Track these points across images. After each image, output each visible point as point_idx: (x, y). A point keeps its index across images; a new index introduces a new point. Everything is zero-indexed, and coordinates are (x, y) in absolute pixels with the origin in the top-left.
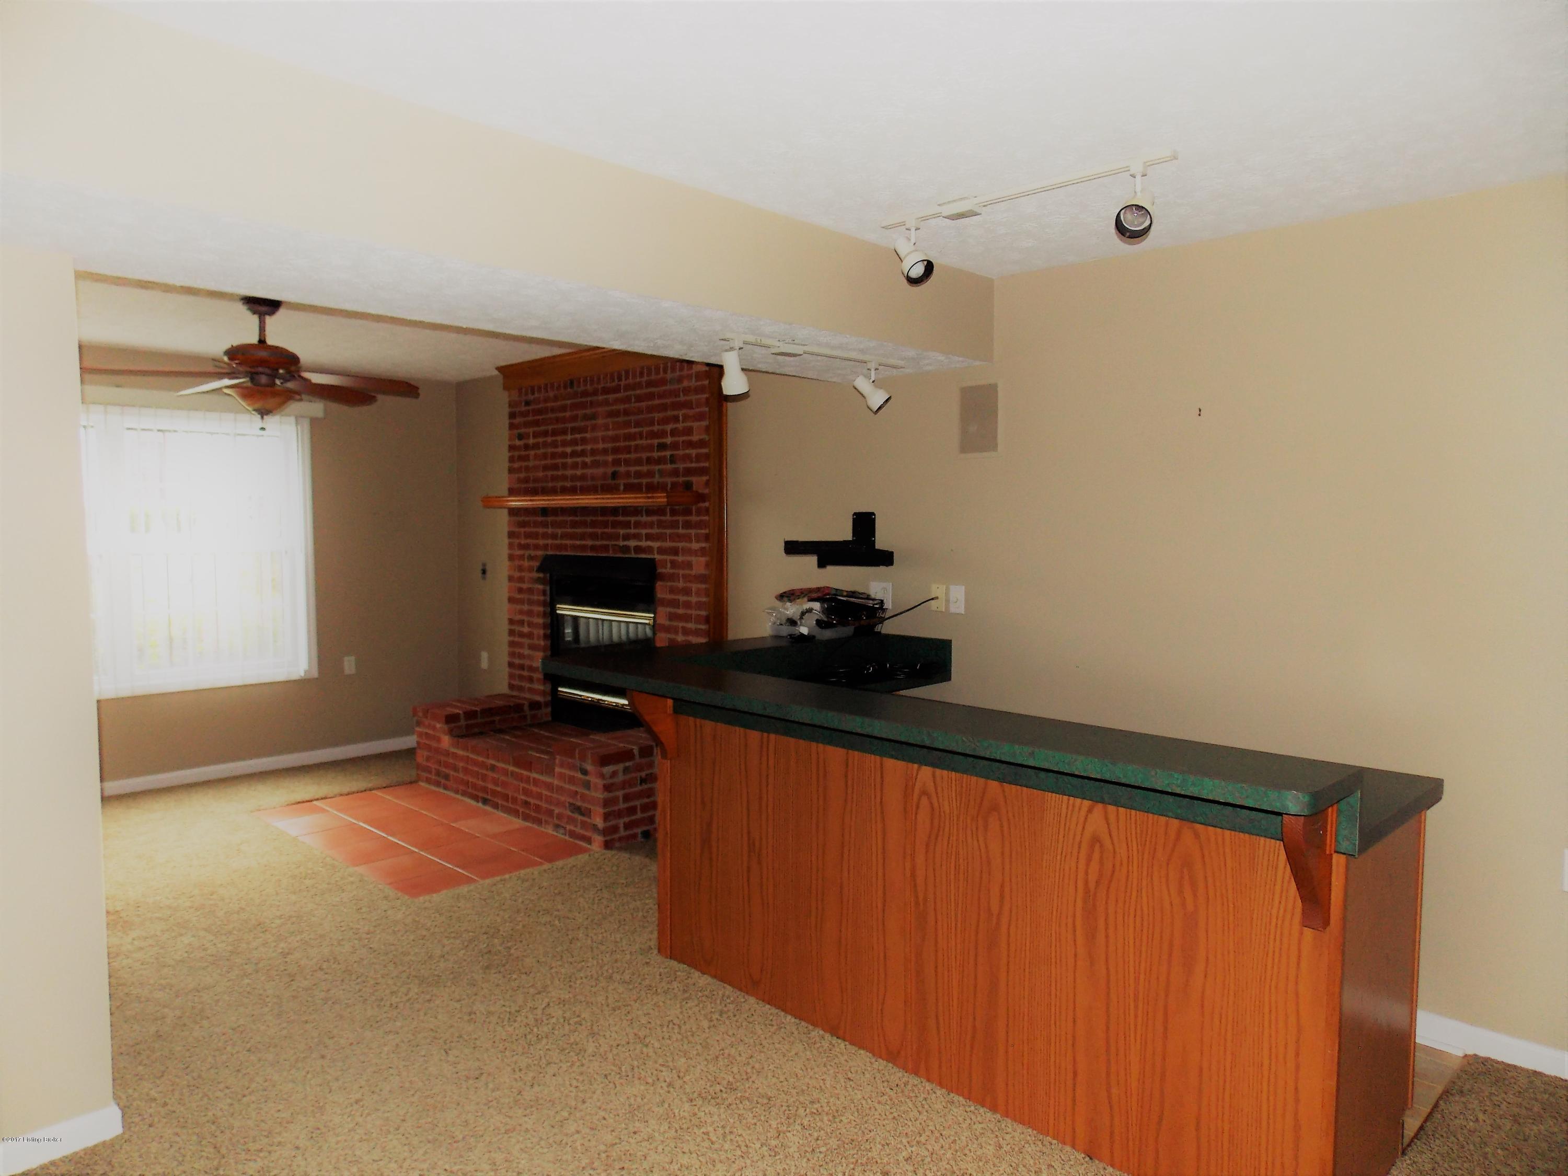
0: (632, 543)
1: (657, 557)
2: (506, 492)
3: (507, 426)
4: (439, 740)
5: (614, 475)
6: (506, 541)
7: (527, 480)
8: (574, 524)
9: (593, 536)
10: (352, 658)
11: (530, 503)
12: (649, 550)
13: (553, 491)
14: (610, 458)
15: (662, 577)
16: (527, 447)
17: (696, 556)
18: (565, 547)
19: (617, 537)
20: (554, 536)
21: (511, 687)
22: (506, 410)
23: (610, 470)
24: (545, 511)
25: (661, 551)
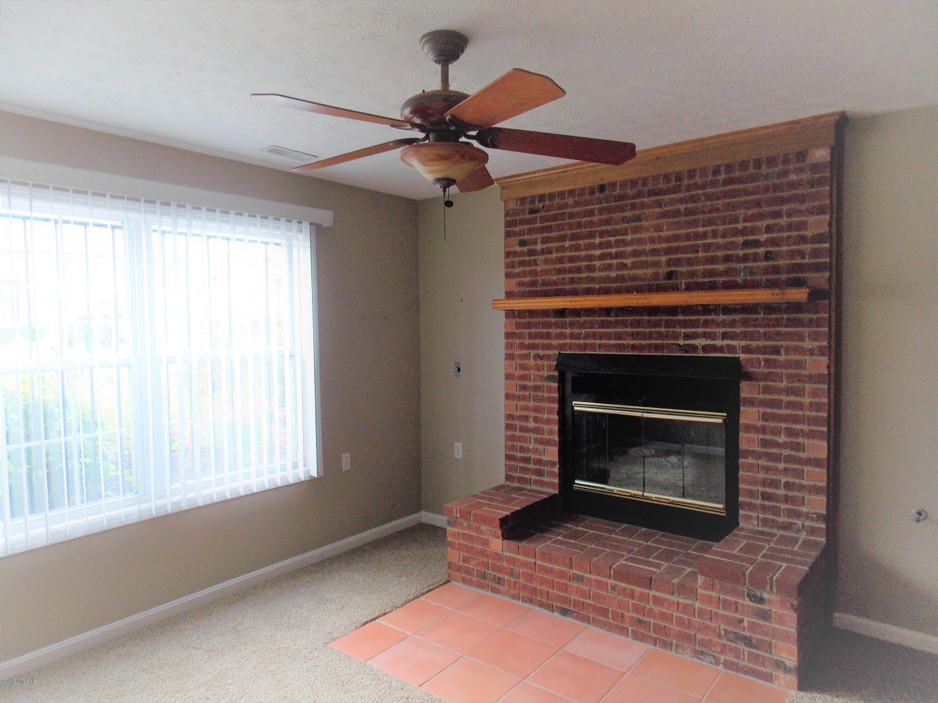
0: (700, 342)
1: (742, 356)
2: (503, 296)
3: (503, 233)
4: (486, 543)
5: (670, 275)
6: (503, 342)
7: (534, 284)
8: (603, 325)
9: (634, 336)
10: (348, 455)
11: (539, 304)
12: (732, 349)
13: (574, 293)
14: (663, 259)
15: (749, 377)
16: (532, 253)
17: (812, 355)
18: (593, 347)
19: (676, 336)
20: (578, 337)
21: (508, 478)
22: (501, 220)
23: (663, 270)
24: (561, 313)
25: (747, 350)
